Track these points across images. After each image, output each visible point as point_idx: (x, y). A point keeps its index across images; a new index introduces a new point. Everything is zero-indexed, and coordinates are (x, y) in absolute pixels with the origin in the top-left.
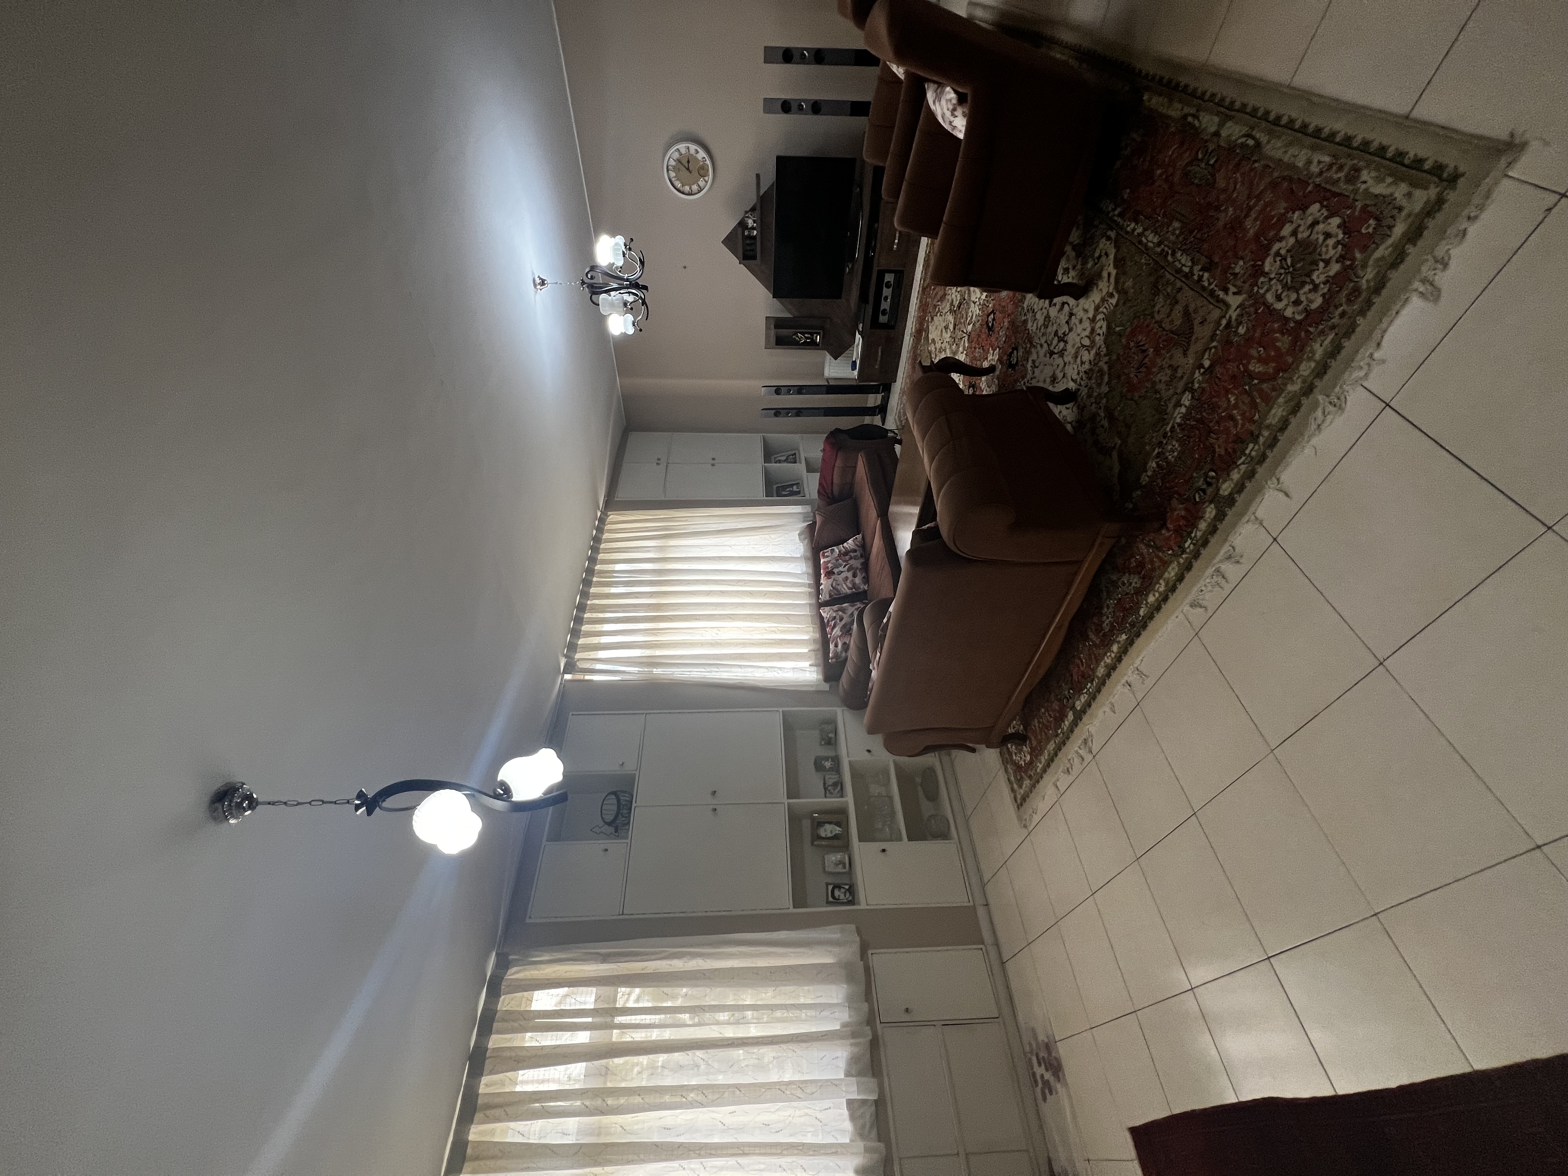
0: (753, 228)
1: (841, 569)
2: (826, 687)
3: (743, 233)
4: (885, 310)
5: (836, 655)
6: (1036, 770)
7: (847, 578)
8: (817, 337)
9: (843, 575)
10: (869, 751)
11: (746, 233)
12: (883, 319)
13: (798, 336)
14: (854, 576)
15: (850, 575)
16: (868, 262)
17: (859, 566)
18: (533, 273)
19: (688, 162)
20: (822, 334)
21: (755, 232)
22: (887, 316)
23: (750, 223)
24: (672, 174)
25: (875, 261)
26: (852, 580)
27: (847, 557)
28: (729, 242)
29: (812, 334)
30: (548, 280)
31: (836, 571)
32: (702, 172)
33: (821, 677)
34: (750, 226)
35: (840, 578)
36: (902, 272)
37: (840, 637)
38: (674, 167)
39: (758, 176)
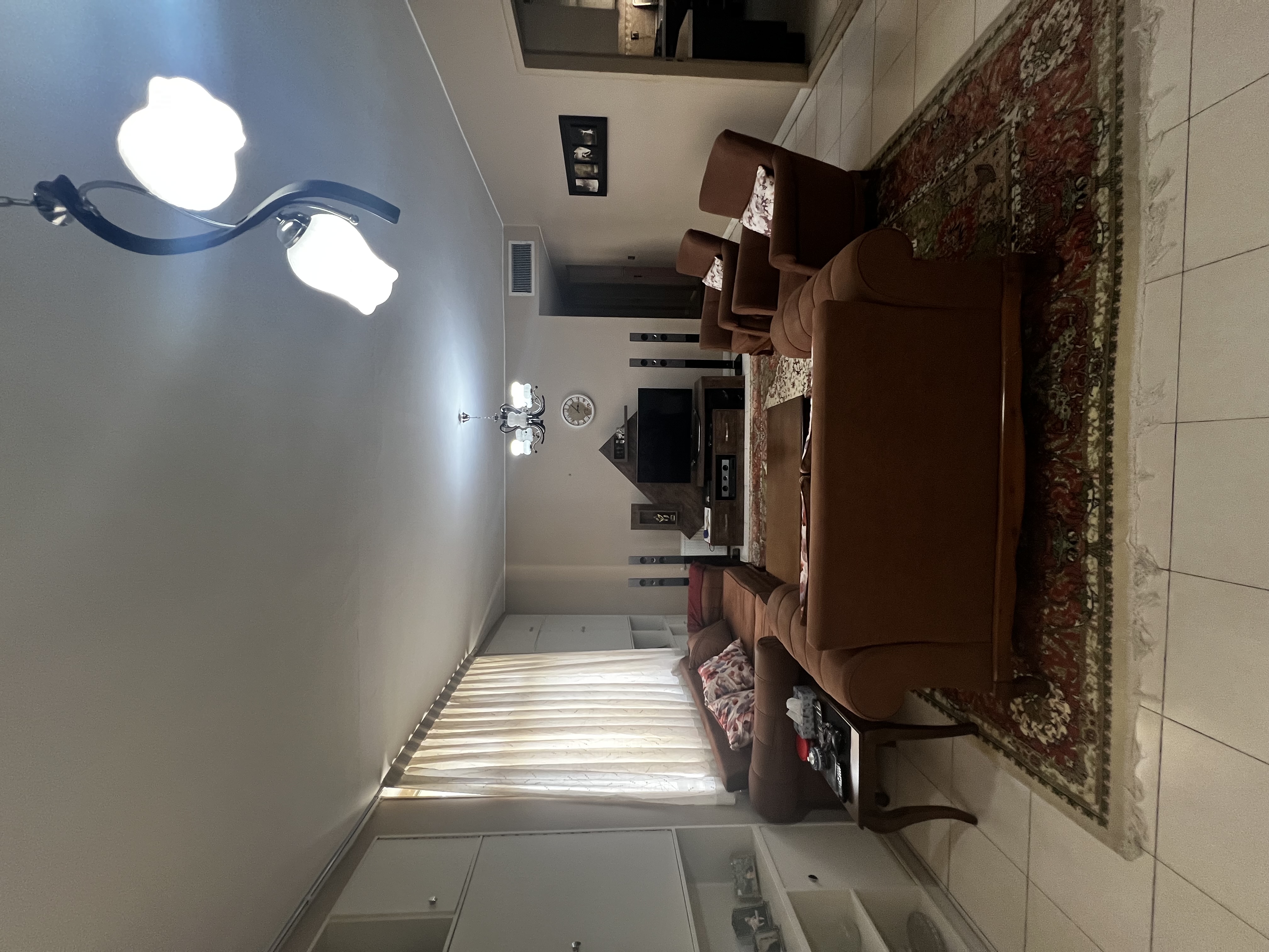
0: (622, 439)
1: (724, 667)
2: (731, 798)
3: (615, 442)
4: (725, 487)
5: (738, 739)
6: (1092, 713)
7: (733, 673)
8: (673, 517)
9: (728, 671)
10: (812, 877)
11: (617, 442)
12: (725, 494)
13: (657, 517)
14: (741, 669)
15: (735, 669)
16: (708, 450)
17: (744, 661)
18: (460, 411)
19: (578, 406)
20: (677, 514)
21: (624, 441)
22: (728, 491)
23: (620, 436)
24: (566, 414)
25: (714, 450)
26: (739, 674)
27: (729, 656)
28: (604, 450)
29: (669, 514)
30: (470, 415)
31: (719, 670)
32: (587, 412)
33: (722, 787)
34: (620, 437)
35: (725, 675)
36: (734, 457)
37: (738, 719)
38: (568, 410)
39: (626, 407)
